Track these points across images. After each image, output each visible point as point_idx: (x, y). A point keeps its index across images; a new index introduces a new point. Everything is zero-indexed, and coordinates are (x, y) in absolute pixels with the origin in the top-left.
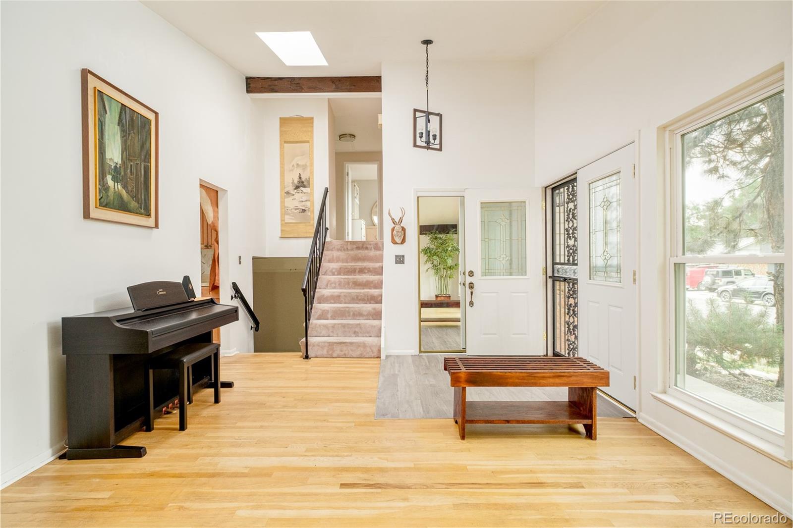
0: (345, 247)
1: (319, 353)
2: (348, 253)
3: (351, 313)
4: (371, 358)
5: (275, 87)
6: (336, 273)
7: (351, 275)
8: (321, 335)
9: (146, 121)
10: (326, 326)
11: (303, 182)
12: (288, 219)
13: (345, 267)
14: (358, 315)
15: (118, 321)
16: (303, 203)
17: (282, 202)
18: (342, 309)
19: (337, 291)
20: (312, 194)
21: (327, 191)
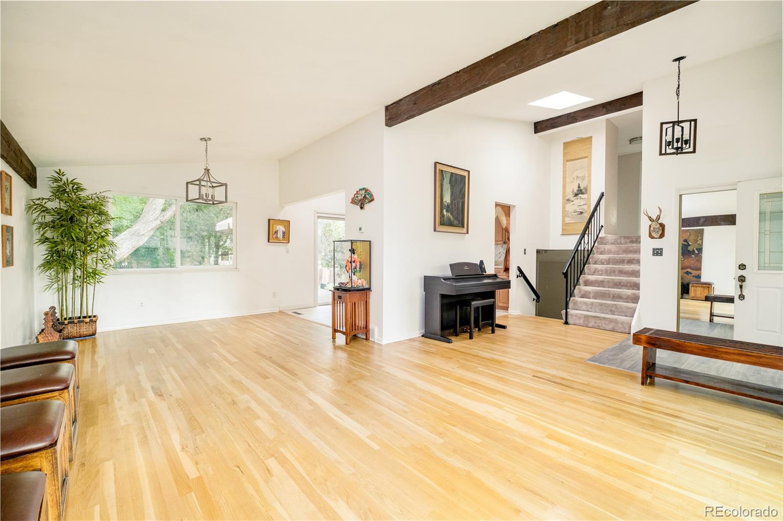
0: (619, 241)
1: (577, 322)
2: (619, 247)
3: (611, 296)
4: (623, 333)
5: (555, 124)
6: (605, 263)
7: (620, 265)
8: (582, 309)
9: (463, 177)
10: (585, 303)
11: (581, 190)
12: (568, 220)
13: (614, 258)
14: (619, 297)
15: (444, 279)
16: (581, 207)
17: (564, 208)
18: (602, 291)
19: (601, 278)
20: (589, 199)
21: (602, 195)
